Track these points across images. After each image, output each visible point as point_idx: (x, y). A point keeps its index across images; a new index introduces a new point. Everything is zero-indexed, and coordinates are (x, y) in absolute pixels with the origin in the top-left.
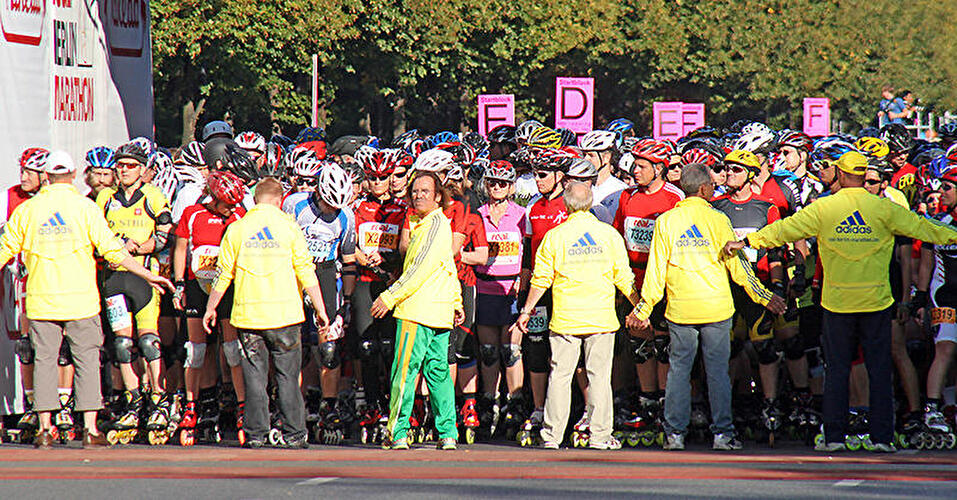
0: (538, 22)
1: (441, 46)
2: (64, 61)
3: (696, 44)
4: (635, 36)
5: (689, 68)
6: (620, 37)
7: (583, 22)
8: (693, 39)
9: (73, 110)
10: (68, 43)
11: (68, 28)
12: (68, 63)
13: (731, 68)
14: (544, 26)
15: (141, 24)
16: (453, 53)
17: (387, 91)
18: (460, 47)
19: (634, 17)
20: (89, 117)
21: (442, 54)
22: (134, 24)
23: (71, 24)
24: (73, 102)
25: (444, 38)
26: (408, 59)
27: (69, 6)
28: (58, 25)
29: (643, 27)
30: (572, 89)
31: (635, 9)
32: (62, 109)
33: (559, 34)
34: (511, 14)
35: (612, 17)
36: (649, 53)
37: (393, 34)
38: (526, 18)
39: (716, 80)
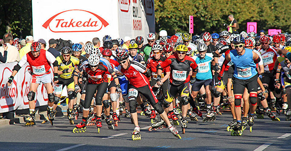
0: (239, 13)
1: (216, 19)
2: (135, 16)
3: (277, 18)
4: (262, 16)
5: (275, 24)
6: (259, 16)
7: (250, 13)
8: (276, 17)
9: (137, 27)
10: (136, 12)
11: (136, 8)
12: (136, 16)
13: (285, 24)
14: (240, 14)
15: (152, 8)
16: (218, 20)
17: (203, 30)
18: (220, 19)
19: (262, 12)
20: (141, 29)
21: (216, 20)
22: (150, 8)
23: (137, 7)
24: (137, 26)
25: (217, 17)
26: (208, 22)
27: (136, 3)
28: (134, 7)
29: (264, 14)
30: (251, 25)
31: (262, 10)
32: (135, 27)
33: (244, 16)
34: (233, 11)
35: (256, 11)
36: (266, 20)
37: (204, 16)
38: (236, 12)
39: (282, 27)
